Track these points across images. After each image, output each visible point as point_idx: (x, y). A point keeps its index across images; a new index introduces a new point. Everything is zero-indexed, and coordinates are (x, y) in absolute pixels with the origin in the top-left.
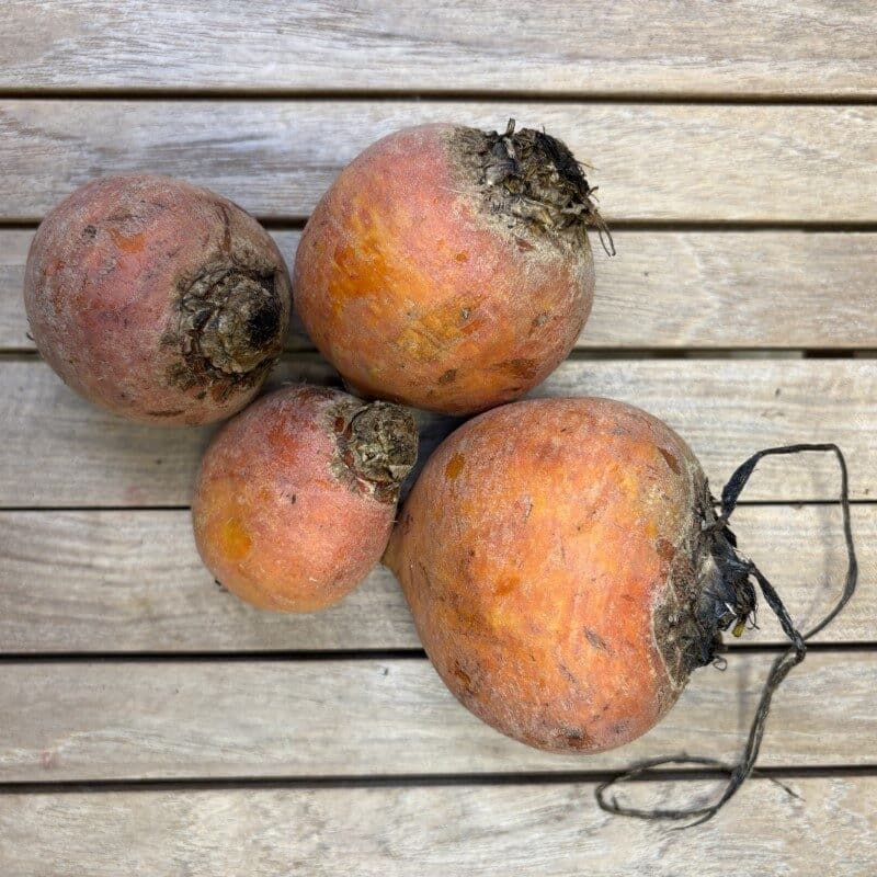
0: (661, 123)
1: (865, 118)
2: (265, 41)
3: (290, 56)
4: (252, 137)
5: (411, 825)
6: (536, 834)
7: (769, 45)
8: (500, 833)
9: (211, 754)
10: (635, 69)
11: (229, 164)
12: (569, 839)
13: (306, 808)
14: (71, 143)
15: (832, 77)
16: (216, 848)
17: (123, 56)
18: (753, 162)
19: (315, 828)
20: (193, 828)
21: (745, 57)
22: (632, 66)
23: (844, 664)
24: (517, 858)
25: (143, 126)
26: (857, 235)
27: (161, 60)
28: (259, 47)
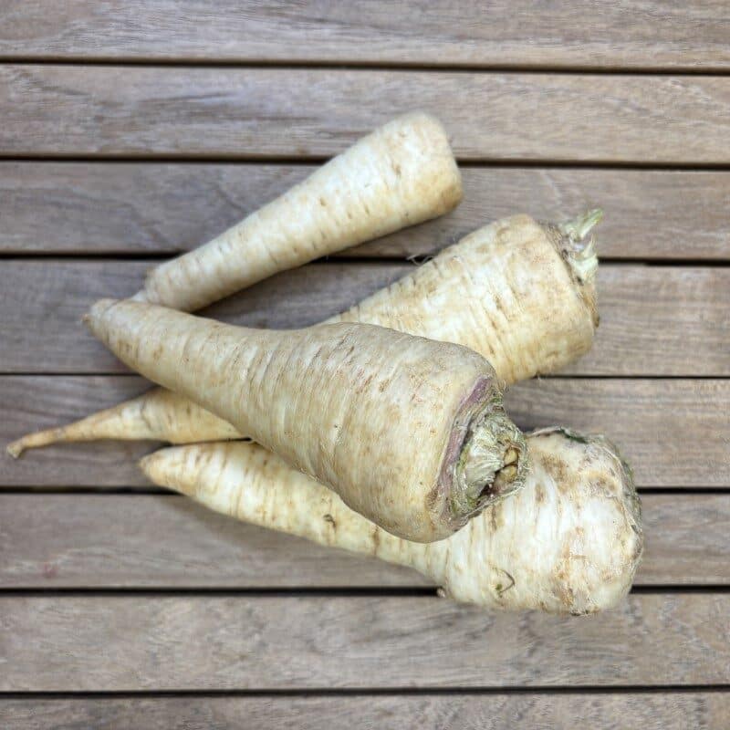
0: (527, 87)
1: (683, 85)
2: (228, 24)
3: (247, 35)
4: (218, 95)
5: (334, 627)
6: (432, 636)
7: (610, 30)
8: (403, 635)
9: (177, 568)
10: (509, 47)
11: (199, 114)
12: (457, 641)
13: (250, 612)
14: (80, 97)
15: (658, 54)
16: (179, 643)
17: (121, 33)
18: (599, 117)
19: (256, 629)
20: (161, 626)
21: (592, 39)
22: (506, 45)
23: (673, 504)
24: (416, 656)
25: (136, 85)
26: (678, 173)
27: (150, 36)
28: (224, 28)
